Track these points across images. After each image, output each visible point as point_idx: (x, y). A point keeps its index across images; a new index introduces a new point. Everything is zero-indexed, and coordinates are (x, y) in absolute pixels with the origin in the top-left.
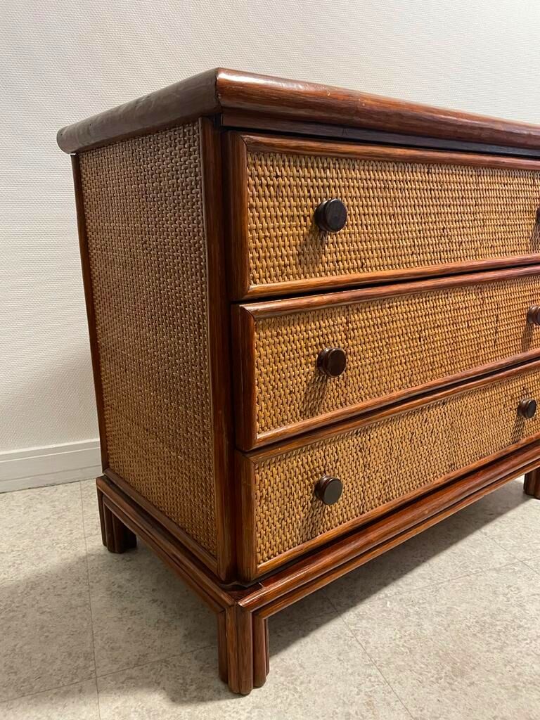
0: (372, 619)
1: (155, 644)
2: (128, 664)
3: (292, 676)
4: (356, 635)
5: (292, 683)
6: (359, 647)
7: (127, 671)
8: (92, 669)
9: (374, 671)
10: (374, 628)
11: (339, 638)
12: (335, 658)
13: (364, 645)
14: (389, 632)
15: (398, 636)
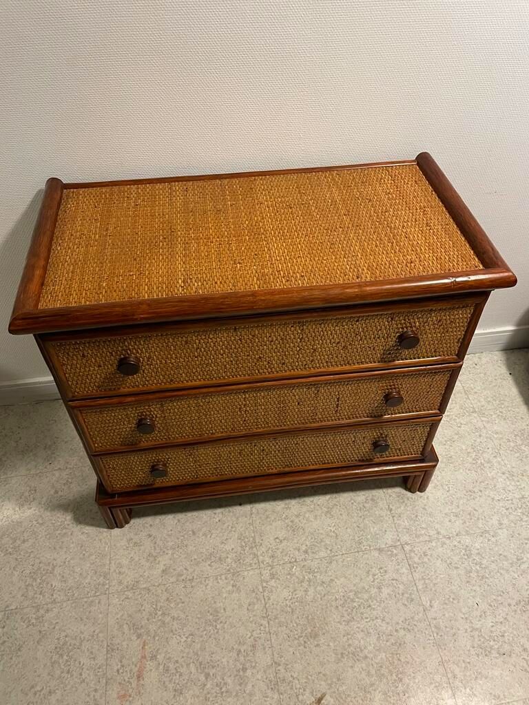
0: (279, 579)
1: (145, 574)
2: (127, 587)
3: (217, 616)
4: (264, 591)
5: (216, 622)
6: (263, 601)
7: (126, 593)
8: (107, 586)
9: (265, 622)
10: (278, 587)
11: (253, 591)
12: (246, 607)
13: (266, 600)
14: (285, 593)
15: (290, 597)
